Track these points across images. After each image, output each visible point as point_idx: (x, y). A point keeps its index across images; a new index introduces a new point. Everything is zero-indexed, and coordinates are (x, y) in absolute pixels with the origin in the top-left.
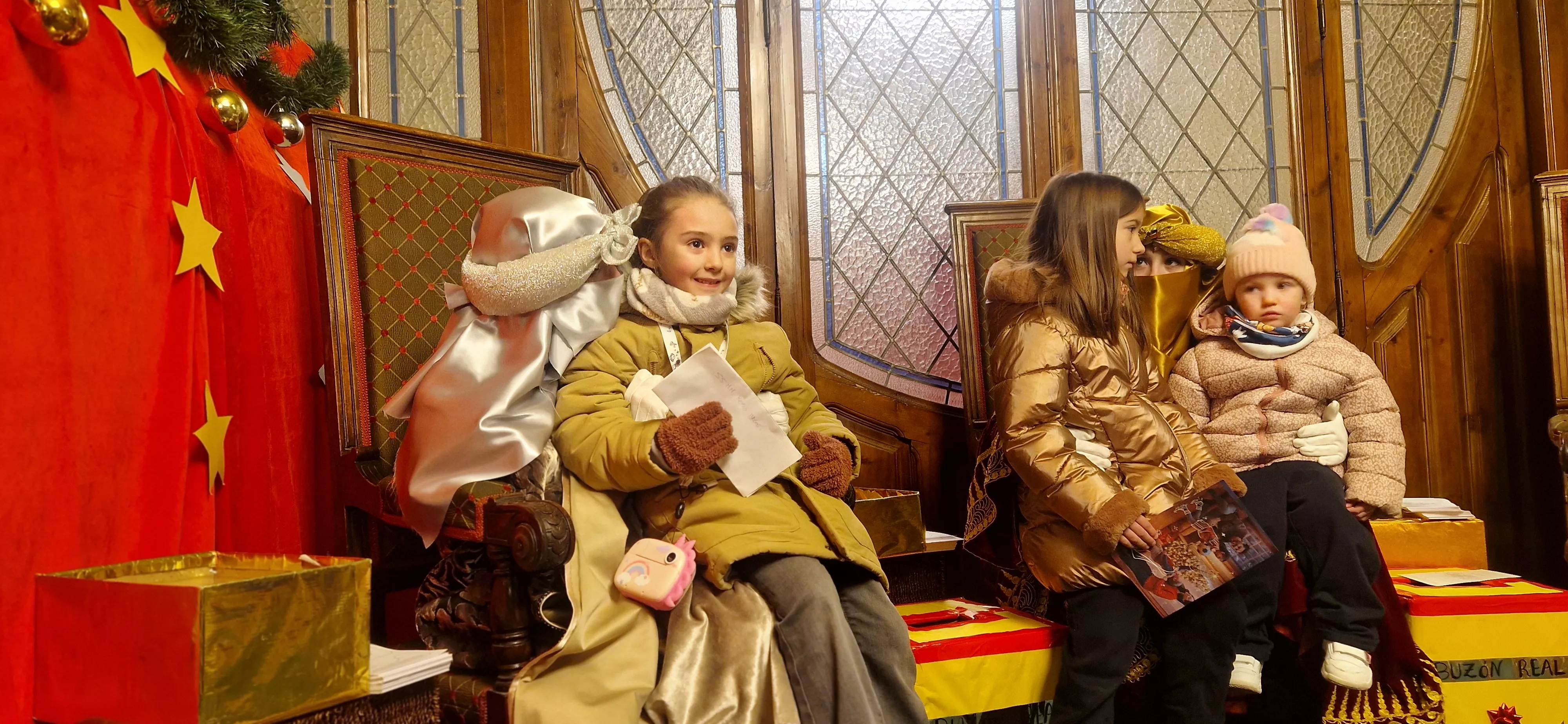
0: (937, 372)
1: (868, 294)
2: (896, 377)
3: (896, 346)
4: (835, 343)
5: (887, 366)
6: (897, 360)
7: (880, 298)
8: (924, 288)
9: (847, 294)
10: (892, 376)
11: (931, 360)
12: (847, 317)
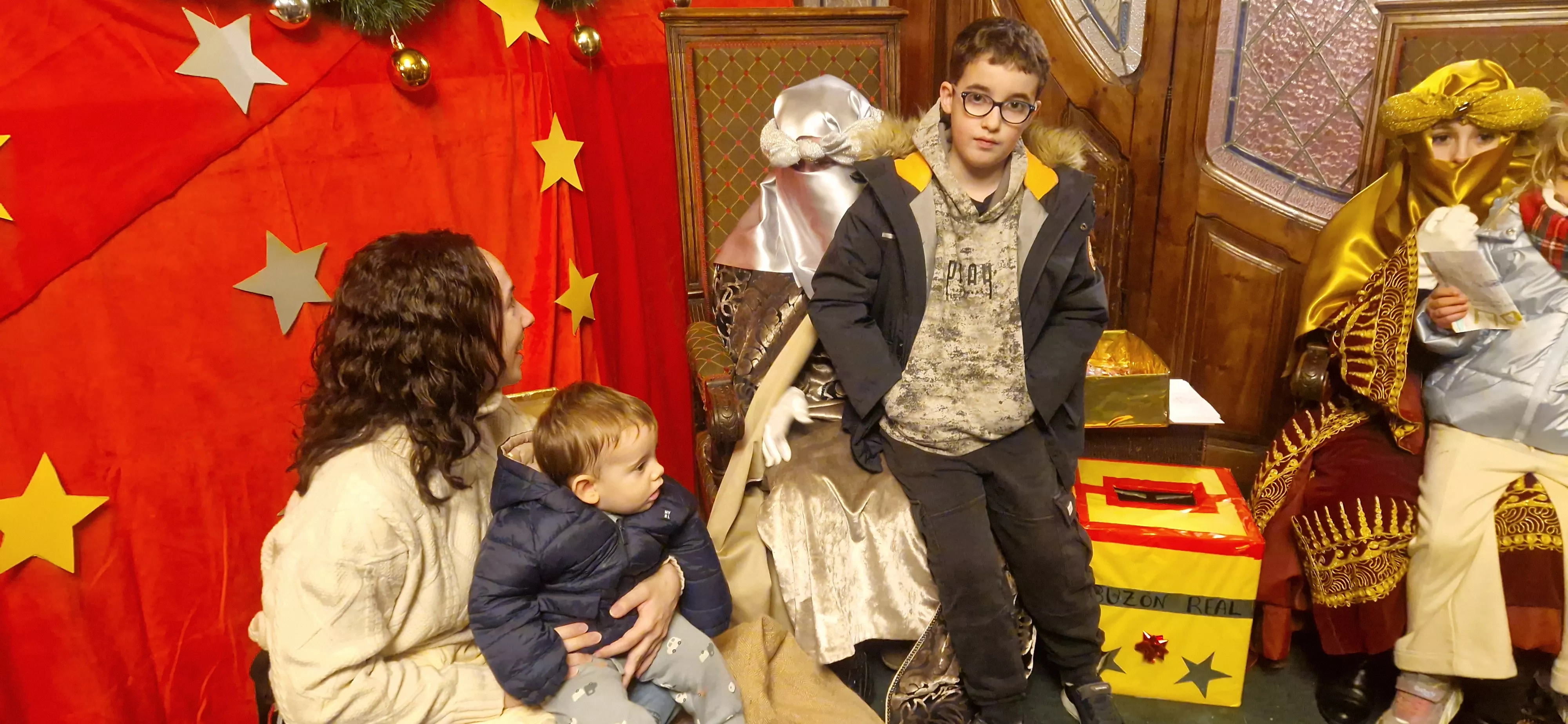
1: (1281, 94)
2: (1300, 191)
3: (1307, 157)
4: (1232, 148)
5: (1291, 178)
6: (1305, 172)
7: (1296, 99)
8: (1355, 90)
9: (1256, 93)
10: (1294, 190)
11: (1348, 175)
12: (1251, 120)
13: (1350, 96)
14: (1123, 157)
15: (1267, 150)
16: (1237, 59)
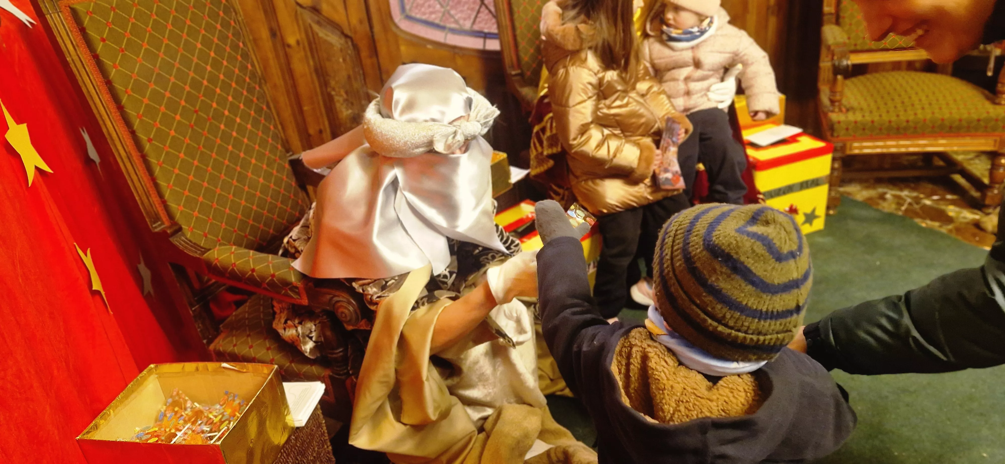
0: (476, 27)
2: (451, 34)
3: (449, 13)
4: (409, 18)
6: (450, 23)
14: (346, 36)
15: (427, 14)
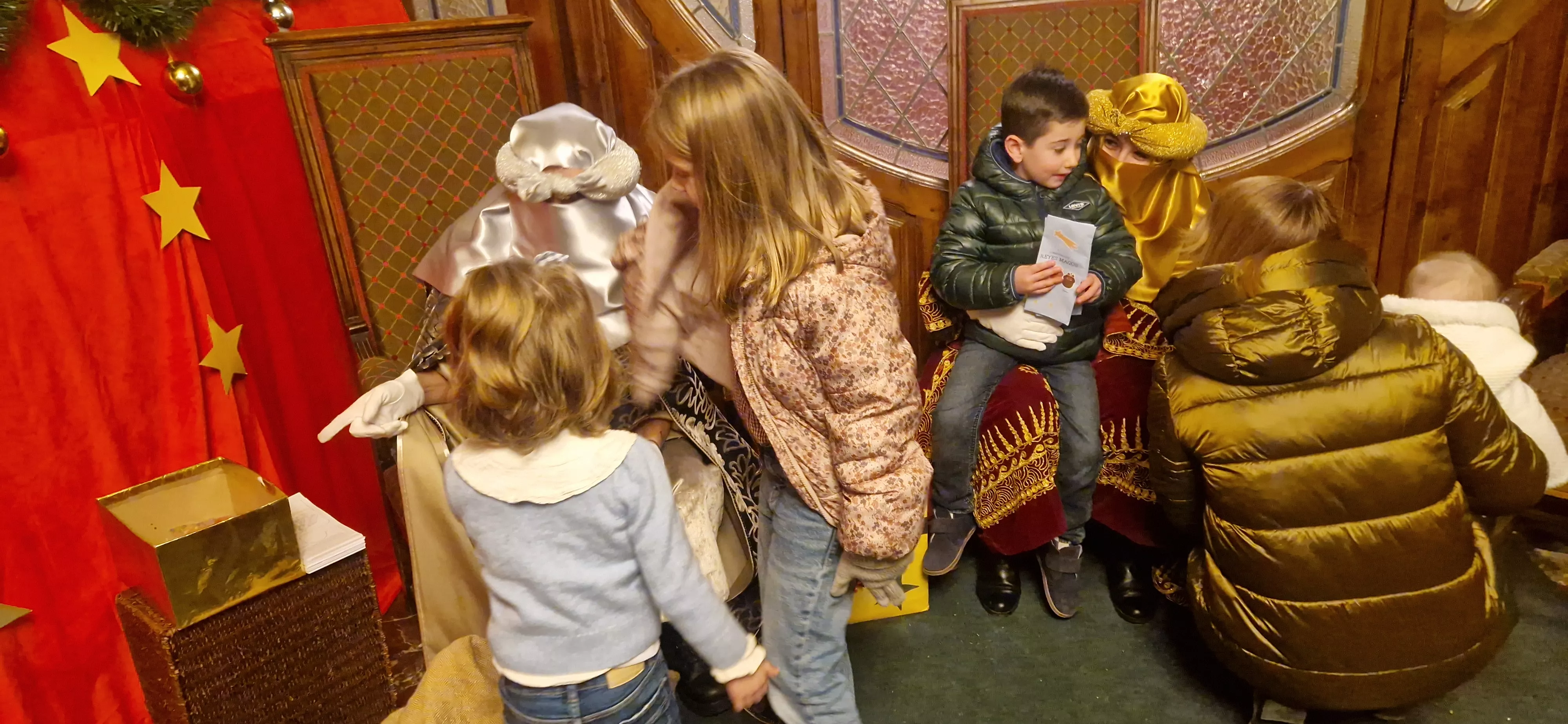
1: (878, 70)
2: (906, 153)
3: (907, 123)
4: (845, 121)
5: (897, 142)
6: (907, 137)
7: (891, 74)
8: (936, 62)
9: (857, 71)
10: (901, 153)
11: (941, 136)
12: (857, 95)
13: (932, 68)
15: (874, 120)
16: (838, 41)
